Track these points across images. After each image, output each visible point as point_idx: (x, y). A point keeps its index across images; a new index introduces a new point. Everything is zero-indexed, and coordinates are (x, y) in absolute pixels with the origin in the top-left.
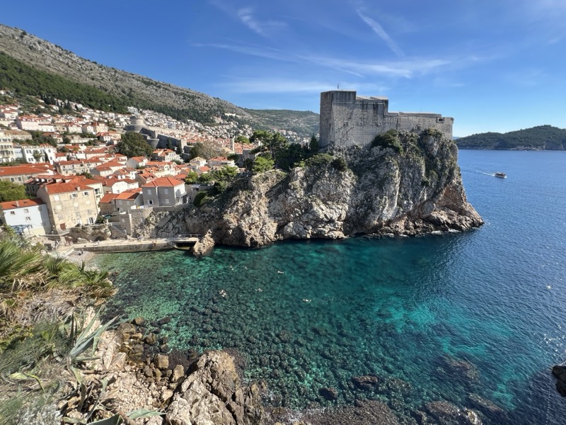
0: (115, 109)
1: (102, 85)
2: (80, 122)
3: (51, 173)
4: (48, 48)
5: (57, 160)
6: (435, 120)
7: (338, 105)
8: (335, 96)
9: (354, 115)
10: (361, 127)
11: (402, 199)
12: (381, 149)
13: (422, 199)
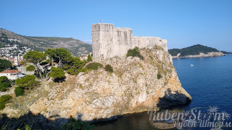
6: (158, 41)
7: (103, 32)
8: (101, 27)
9: (114, 38)
10: (118, 45)
11: (148, 88)
12: (132, 58)
13: (159, 87)
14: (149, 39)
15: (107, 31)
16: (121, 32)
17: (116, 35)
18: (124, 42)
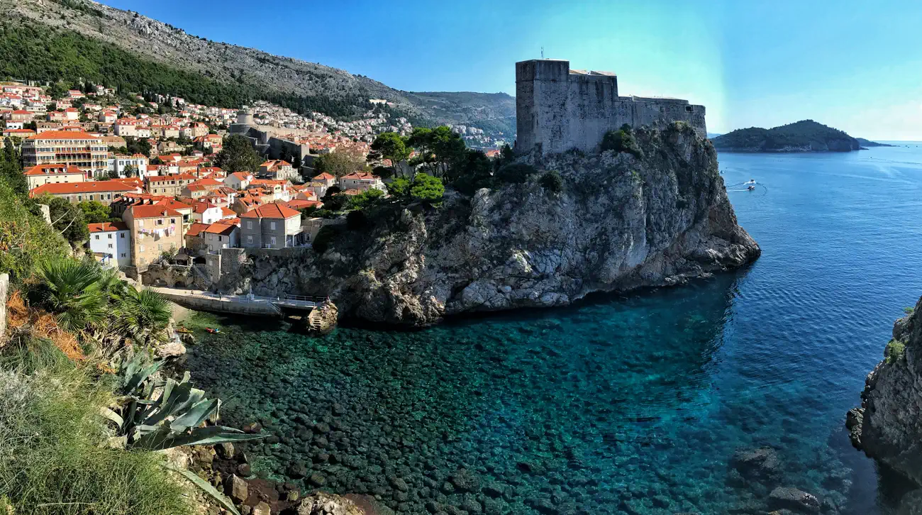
0: (219, 101)
1: (209, 69)
2: (179, 124)
3: (140, 191)
4: (157, 29)
5: (147, 175)
6: (682, 109)
7: (543, 85)
8: (538, 69)
9: (569, 100)
10: (581, 119)
11: (653, 231)
12: (613, 156)
13: (680, 228)
15: (553, 80)
16: (589, 85)
17: (574, 92)
18: (596, 111)
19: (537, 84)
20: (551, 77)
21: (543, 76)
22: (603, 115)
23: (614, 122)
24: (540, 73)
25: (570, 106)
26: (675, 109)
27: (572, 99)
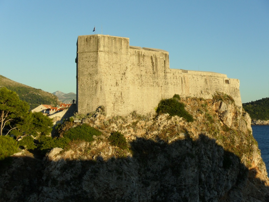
6: (222, 82)
7: (107, 56)
8: (102, 43)
9: (128, 70)
10: (139, 87)
11: (204, 188)
12: (168, 118)
13: (226, 187)
14: (204, 76)
15: (115, 53)
16: (145, 58)
17: (133, 64)
18: (152, 81)
19: (101, 55)
20: (114, 50)
21: (106, 49)
22: (158, 84)
23: (166, 90)
24: (104, 46)
25: (129, 75)
26: (217, 81)
27: (131, 69)
